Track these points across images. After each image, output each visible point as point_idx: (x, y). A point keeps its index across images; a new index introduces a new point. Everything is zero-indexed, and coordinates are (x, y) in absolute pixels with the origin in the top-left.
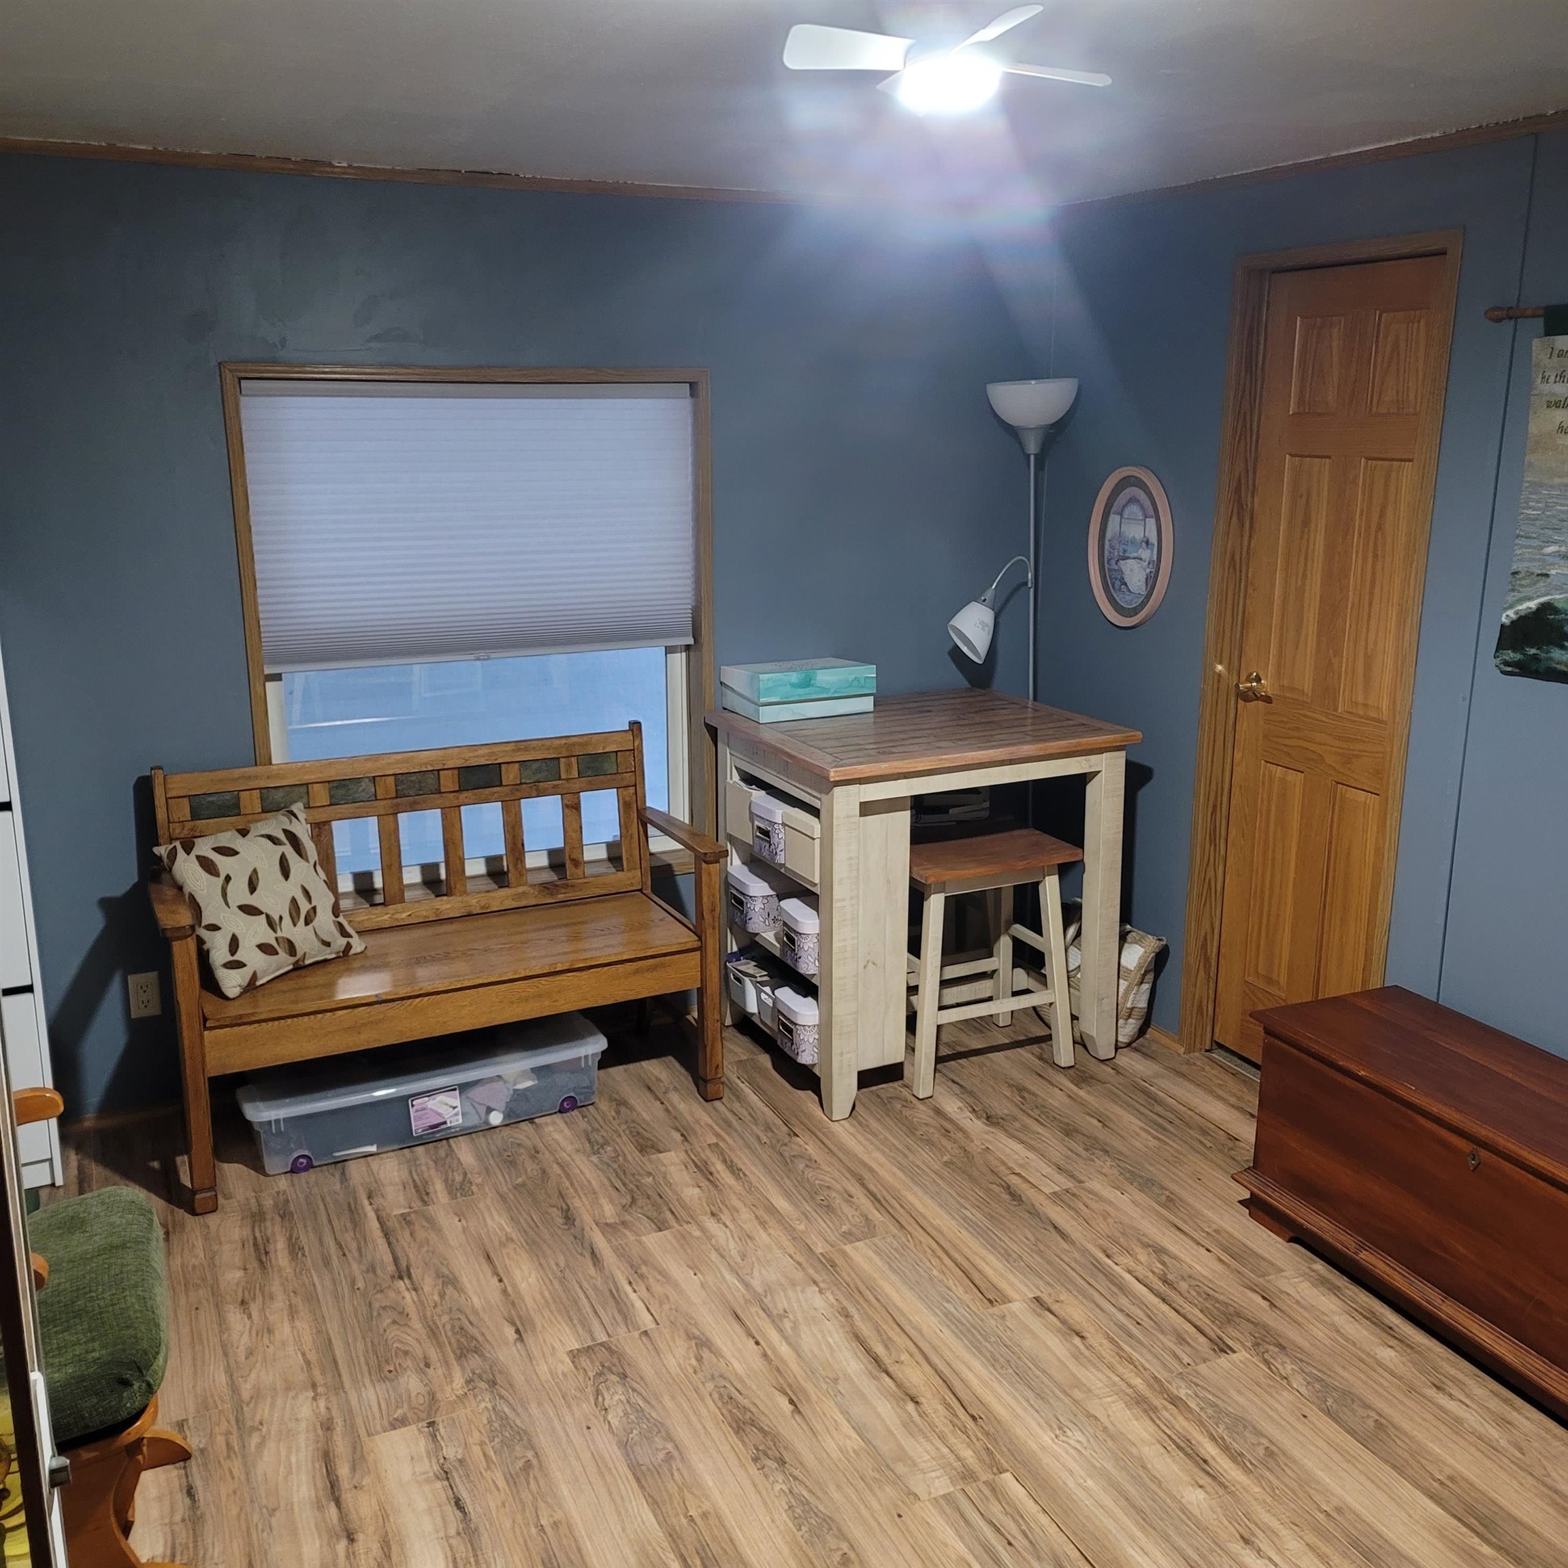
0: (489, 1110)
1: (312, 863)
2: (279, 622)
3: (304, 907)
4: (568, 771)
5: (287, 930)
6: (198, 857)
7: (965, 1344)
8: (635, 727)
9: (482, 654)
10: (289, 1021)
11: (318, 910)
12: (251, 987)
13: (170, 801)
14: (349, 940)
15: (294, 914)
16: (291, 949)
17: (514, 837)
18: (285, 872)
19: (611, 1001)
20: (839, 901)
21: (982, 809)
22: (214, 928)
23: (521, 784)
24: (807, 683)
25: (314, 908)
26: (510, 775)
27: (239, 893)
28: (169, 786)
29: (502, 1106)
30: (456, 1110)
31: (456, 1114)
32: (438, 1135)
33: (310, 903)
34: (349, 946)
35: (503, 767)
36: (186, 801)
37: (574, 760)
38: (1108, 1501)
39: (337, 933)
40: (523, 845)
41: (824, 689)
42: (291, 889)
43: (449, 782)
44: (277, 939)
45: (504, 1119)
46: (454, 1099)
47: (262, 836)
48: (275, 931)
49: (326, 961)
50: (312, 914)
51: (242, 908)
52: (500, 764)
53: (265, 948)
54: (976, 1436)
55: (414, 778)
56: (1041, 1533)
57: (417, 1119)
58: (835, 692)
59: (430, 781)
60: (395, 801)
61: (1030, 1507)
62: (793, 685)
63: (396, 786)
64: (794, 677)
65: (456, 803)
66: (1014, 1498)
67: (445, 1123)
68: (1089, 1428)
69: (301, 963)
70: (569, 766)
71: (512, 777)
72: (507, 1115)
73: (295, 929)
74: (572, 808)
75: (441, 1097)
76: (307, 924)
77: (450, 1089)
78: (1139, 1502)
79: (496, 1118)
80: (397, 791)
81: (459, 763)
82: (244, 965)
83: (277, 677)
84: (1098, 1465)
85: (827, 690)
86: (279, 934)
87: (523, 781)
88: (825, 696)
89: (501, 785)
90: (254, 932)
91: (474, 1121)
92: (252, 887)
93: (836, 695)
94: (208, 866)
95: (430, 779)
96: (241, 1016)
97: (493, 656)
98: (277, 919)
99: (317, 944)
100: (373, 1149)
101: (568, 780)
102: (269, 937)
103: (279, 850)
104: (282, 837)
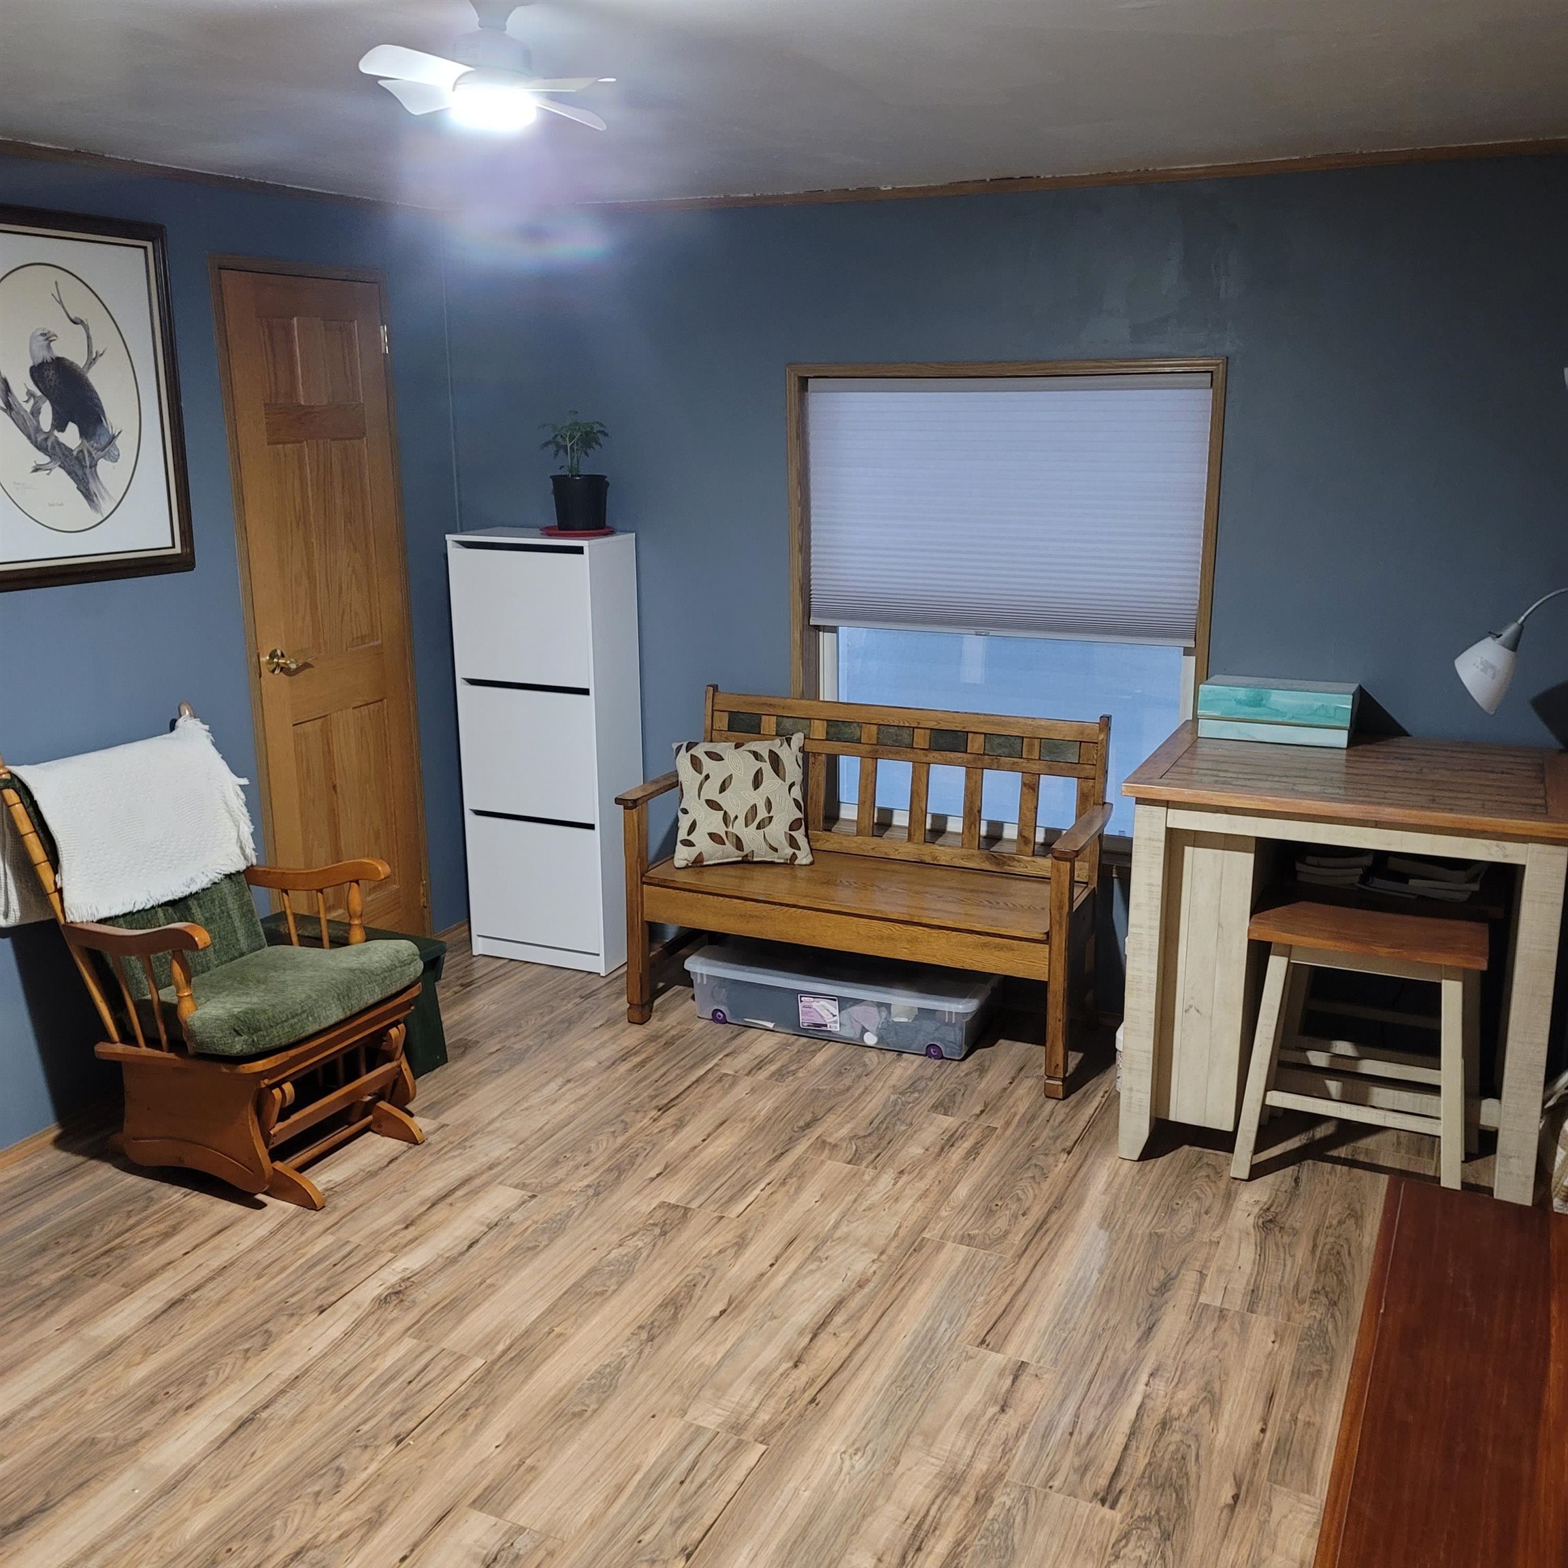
0: (864, 1030)
1: (789, 782)
2: (840, 583)
3: (762, 813)
4: (1030, 751)
5: (738, 828)
6: (692, 755)
7: (904, 1355)
8: (1106, 722)
9: (982, 629)
10: (700, 895)
11: (774, 820)
12: (698, 863)
13: (715, 713)
14: (796, 852)
15: (750, 817)
16: (739, 844)
17: (971, 802)
18: (757, 782)
19: (958, 966)
20: (1136, 926)
21: (1351, 876)
22: (685, 811)
23: (984, 754)
24: (1257, 702)
25: (771, 818)
26: (976, 744)
27: (711, 791)
28: (715, 701)
29: (874, 1029)
30: (835, 1018)
31: (835, 1022)
32: (819, 1034)
33: (769, 813)
34: (794, 857)
35: (970, 735)
36: (726, 714)
37: (1037, 742)
38: (794, 1512)
39: (785, 843)
40: (980, 812)
41: (1277, 712)
42: (758, 798)
43: (921, 739)
44: (726, 832)
45: (877, 1043)
46: (833, 1007)
47: (750, 751)
48: (727, 826)
49: (772, 863)
50: (767, 822)
51: (708, 802)
52: (967, 732)
53: (713, 837)
54: (791, 1411)
55: (892, 730)
56: (713, 1493)
57: (805, 1013)
58: (1293, 717)
59: (905, 736)
60: (875, 747)
61: (738, 1474)
62: (1239, 702)
63: (878, 734)
64: (1242, 693)
65: (925, 759)
66: (738, 1461)
67: (826, 1026)
68: (878, 1466)
69: (750, 859)
70: (1031, 746)
71: (976, 746)
72: (881, 1039)
73: (745, 829)
74: (1031, 787)
75: (823, 1002)
76: (759, 827)
77: (831, 998)
78: (814, 1532)
79: (870, 1039)
80: (878, 738)
81: (932, 725)
82: (694, 845)
83: (834, 630)
84: (835, 1488)
85: (1284, 714)
86: (730, 829)
87: (986, 752)
88: (1280, 720)
89: (966, 752)
90: (711, 822)
91: (847, 1033)
92: (723, 788)
93: (1293, 721)
94: (696, 764)
95: (905, 734)
96: (665, 880)
97: (991, 633)
98: (732, 818)
99: (765, 847)
100: (770, 1025)
101: (1028, 759)
102: (721, 830)
103: (759, 764)
104: (766, 756)
